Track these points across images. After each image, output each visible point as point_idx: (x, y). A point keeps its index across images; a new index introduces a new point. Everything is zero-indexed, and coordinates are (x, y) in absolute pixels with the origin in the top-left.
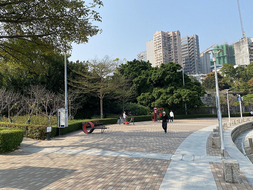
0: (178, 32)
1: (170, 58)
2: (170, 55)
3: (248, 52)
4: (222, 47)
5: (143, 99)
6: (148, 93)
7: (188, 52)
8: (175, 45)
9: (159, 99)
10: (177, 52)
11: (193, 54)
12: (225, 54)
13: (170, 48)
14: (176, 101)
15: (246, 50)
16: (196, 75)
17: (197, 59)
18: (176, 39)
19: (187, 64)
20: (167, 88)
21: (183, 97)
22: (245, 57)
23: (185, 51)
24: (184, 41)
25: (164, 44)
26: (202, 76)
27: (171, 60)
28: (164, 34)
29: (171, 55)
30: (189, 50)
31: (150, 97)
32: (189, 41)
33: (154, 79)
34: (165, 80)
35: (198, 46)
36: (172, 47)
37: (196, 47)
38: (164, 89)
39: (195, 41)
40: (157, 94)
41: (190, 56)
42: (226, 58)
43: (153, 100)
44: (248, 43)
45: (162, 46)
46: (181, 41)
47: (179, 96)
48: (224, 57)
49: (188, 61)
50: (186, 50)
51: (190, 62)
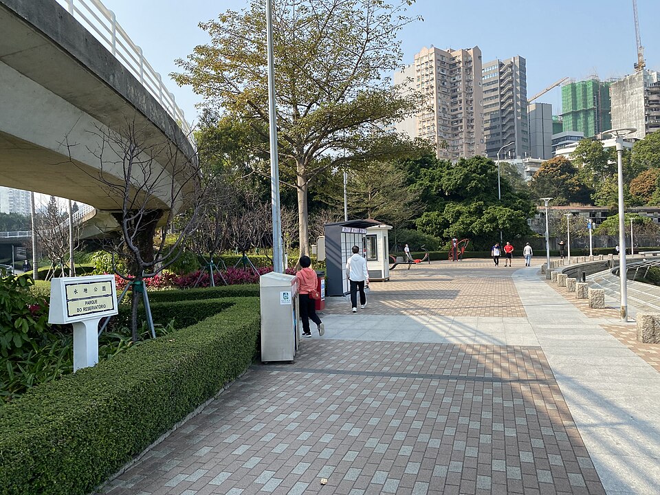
0: (476, 49)
1: (455, 116)
2: (455, 107)
3: (644, 107)
4: (585, 86)
5: (427, 224)
6: (437, 213)
7: (498, 100)
8: (466, 83)
9: (457, 224)
10: (471, 101)
12: (590, 106)
13: (455, 91)
14: (488, 227)
15: (638, 101)
16: (515, 161)
17: (519, 118)
18: (470, 69)
20: (471, 204)
21: (500, 222)
22: (636, 120)
23: (491, 98)
24: (490, 73)
25: (442, 82)
26: (531, 163)
27: (457, 121)
28: (443, 56)
29: (457, 110)
30: (502, 96)
31: (440, 220)
32: (501, 73)
33: (447, 188)
34: (468, 189)
35: (523, 85)
36: (461, 88)
37: (518, 88)
38: (465, 205)
39: (518, 73)
40: (452, 215)
41: (503, 111)
42: (592, 114)
43: (446, 224)
44: (645, 86)
45: (435, 86)
46: (483, 71)
47: (493, 220)
48: (586, 112)
49: (499, 122)
51: (503, 126)
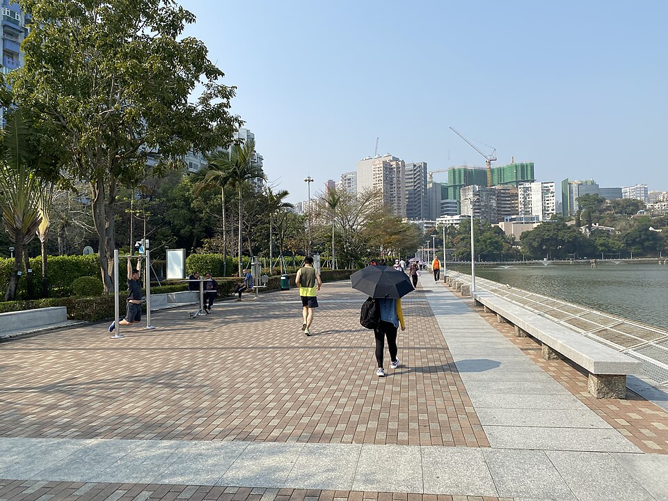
0: (403, 161)
1: (392, 194)
4: (460, 172)
7: (413, 184)
8: (398, 178)
11: (419, 187)
13: (392, 182)
17: (423, 190)
18: (400, 170)
19: (410, 200)
25: (385, 177)
26: (426, 223)
28: (386, 165)
30: (415, 182)
32: (415, 171)
35: (425, 177)
36: (395, 180)
37: (423, 179)
39: (423, 170)
41: (415, 190)
44: (474, 192)
45: (382, 179)
48: (461, 186)
49: (413, 196)
50: (410, 180)
51: (415, 197)
